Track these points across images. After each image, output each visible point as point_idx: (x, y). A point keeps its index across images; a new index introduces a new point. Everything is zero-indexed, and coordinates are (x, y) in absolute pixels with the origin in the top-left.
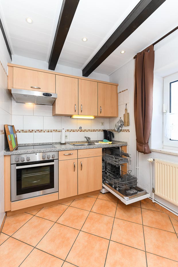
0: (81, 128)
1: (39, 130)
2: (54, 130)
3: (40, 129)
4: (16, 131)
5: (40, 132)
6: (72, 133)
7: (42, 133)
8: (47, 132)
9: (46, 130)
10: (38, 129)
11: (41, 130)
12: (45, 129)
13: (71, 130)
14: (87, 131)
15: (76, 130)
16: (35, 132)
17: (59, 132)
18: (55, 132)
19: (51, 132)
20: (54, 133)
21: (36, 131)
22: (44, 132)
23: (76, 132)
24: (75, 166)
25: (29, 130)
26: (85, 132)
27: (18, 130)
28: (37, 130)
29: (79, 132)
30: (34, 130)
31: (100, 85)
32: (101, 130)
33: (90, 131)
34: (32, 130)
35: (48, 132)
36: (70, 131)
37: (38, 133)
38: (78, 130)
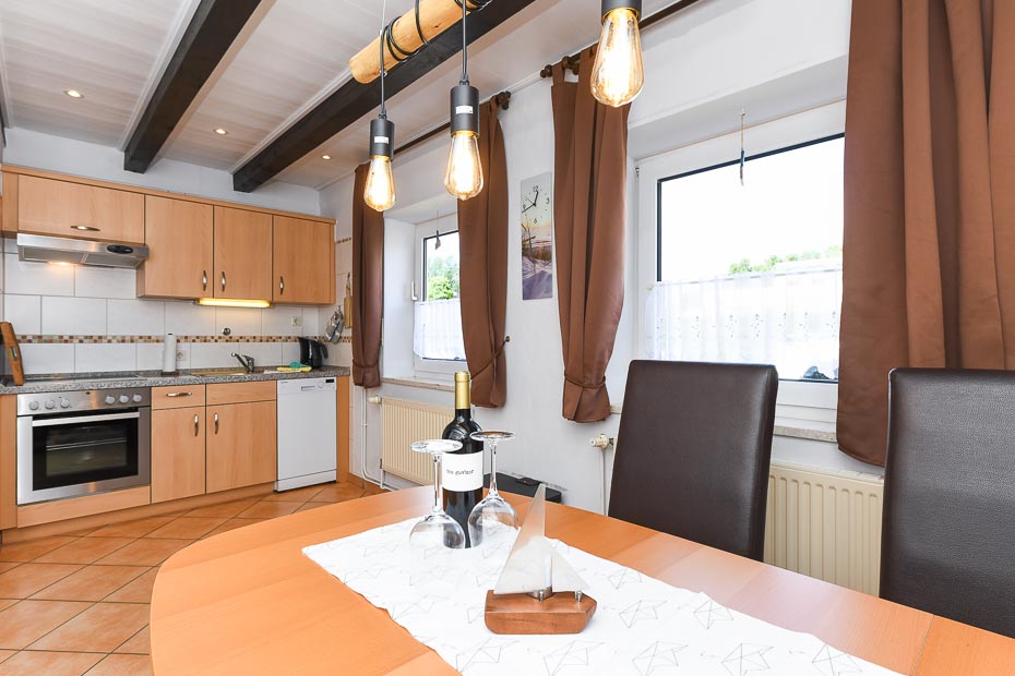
0: (227, 332)
1: (91, 337)
2: (141, 337)
3: (96, 333)
4: (18, 338)
5: (95, 341)
6: (198, 344)
7: (104, 346)
8: (118, 342)
9: (114, 337)
10: (92, 334)
11: (100, 337)
12: (111, 333)
13: (198, 337)
14: (248, 341)
15: (213, 337)
16: (81, 341)
17: (158, 341)
18: (145, 341)
19: (132, 341)
20: (141, 345)
21: (82, 338)
22: (109, 341)
23: (213, 344)
24: (197, 425)
25: (61, 337)
26: (243, 344)
27: (24, 337)
28: (86, 337)
29: (222, 344)
30: (77, 337)
31: (280, 222)
32: (293, 339)
33: (258, 339)
34: (71, 337)
35: (123, 341)
36: (194, 341)
37: (88, 346)
38: (220, 338)
